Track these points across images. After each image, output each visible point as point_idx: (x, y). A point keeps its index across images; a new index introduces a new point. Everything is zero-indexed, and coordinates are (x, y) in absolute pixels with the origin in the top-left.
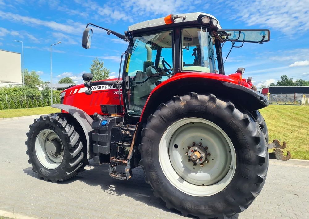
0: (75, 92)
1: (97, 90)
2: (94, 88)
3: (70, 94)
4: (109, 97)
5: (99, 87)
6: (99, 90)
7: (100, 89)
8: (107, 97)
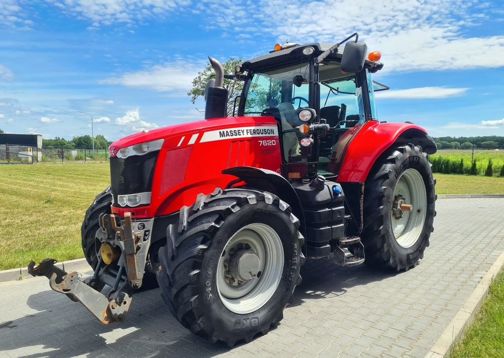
0: (192, 141)
1: (234, 137)
2: (230, 134)
3: (179, 145)
4: (253, 153)
5: (237, 132)
6: (238, 137)
7: (239, 135)
8: (251, 152)
